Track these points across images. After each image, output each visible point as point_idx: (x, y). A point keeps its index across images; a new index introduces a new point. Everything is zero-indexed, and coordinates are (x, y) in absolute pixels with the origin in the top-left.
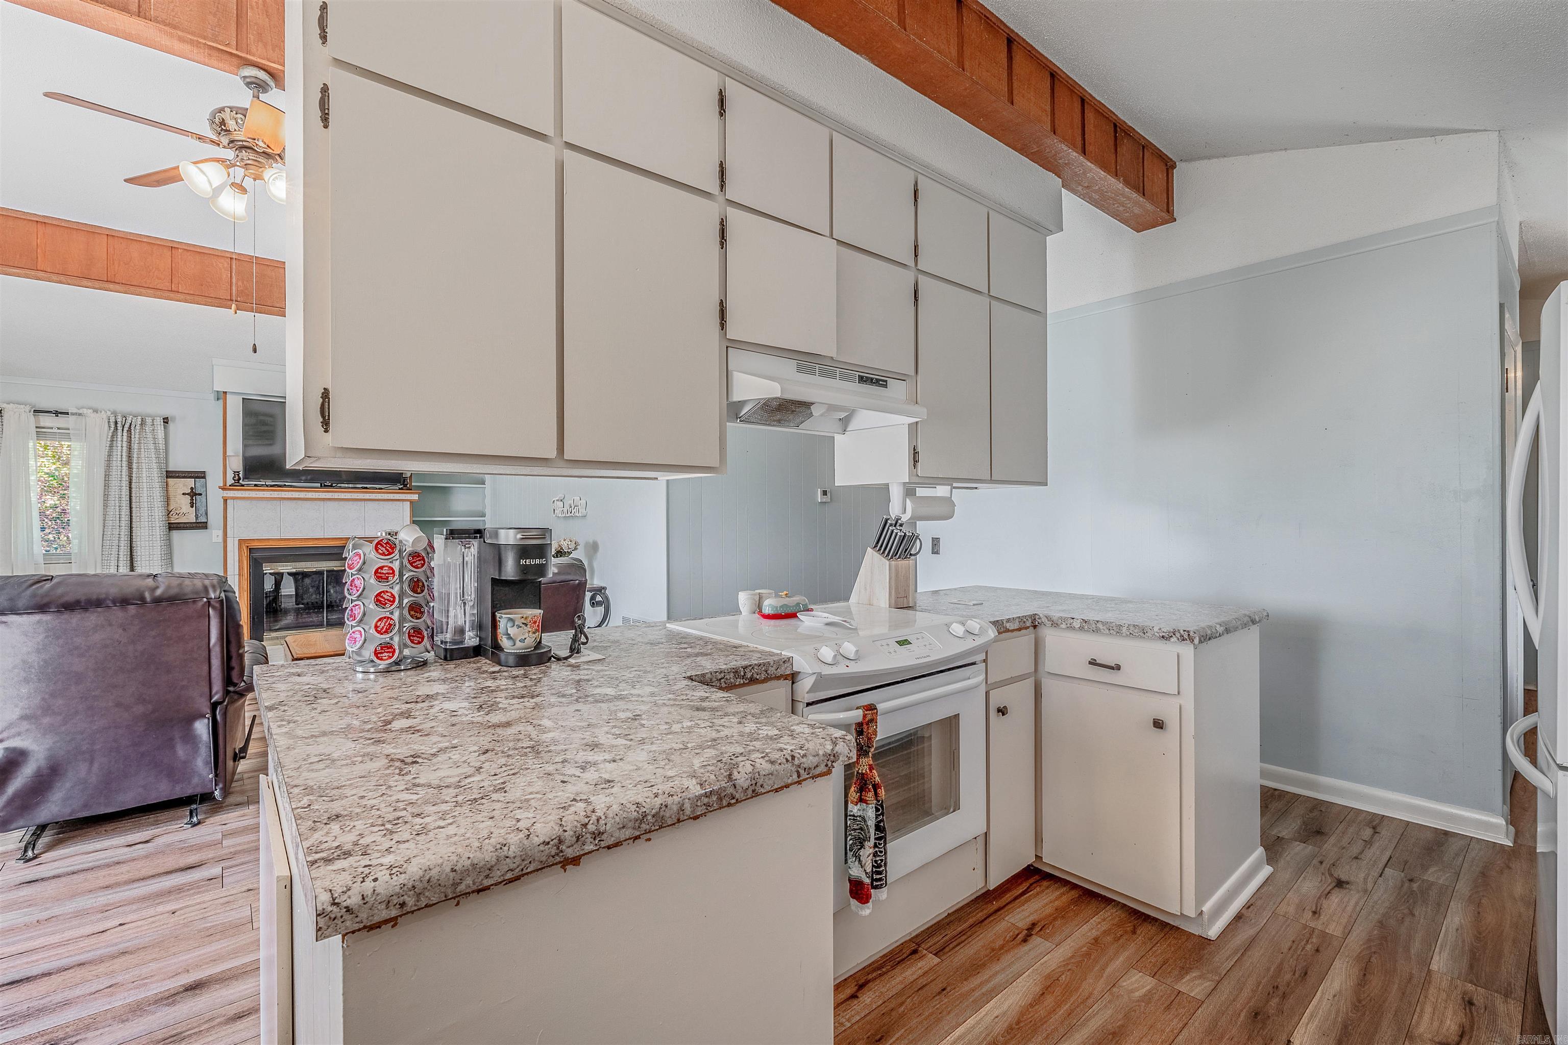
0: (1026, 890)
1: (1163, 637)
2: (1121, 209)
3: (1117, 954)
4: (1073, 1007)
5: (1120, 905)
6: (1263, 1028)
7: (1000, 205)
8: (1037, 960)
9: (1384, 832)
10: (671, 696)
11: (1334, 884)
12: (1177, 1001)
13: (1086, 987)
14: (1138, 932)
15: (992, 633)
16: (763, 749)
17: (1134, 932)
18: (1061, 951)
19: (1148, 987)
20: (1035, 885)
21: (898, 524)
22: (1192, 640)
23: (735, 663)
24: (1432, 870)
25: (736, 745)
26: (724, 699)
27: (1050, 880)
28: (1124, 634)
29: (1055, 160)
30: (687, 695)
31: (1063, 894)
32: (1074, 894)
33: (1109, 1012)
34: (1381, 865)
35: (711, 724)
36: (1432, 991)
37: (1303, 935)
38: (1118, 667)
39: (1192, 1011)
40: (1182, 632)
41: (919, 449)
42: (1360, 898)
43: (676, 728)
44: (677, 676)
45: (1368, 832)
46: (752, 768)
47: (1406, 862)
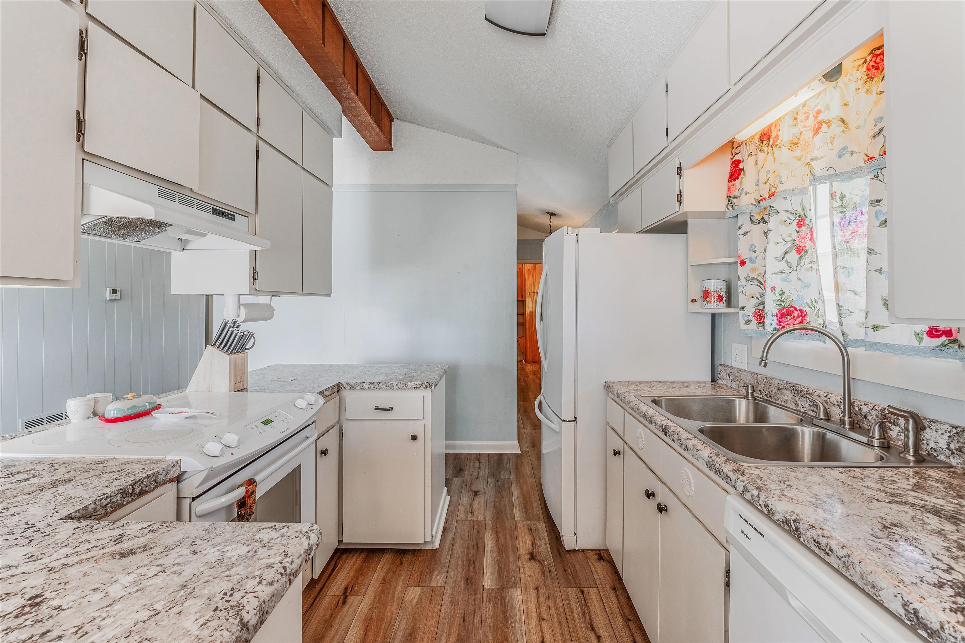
0: (334, 567)
1: (416, 388)
2: (369, 135)
3: (397, 583)
4: (385, 631)
5: (390, 550)
6: (472, 586)
7: (309, 108)
8: (356, 612)
9: (482, 461)
10: (64, 551)
11: (474, 495)
12: (433, 593)
13: (388, 613)
14: (403, 562)
15: (321, 401)
16: (250, 573)
17: (401, 564)
18: (367, 598)
19: (418, 594)
20: (338, 560)
21: (236, 326)
22: (431, 387)
23: (116, 483)
24: (502, 473)
25: (217, 581)
26: (147, 530)
27: (347, 553)
28: (395, 389)
29: (341, 93)
30: (88, 541)
31: (357, 559)
32: (363, 555)
33: (405, 622)
34: (486, 478)
35: (160, 568)
36: (519, 530)
37: (471, 526)
38: (392, 409)
39: (442, 595)
40: (426, 383)
41: (257, 270)
42: (485, 497)
43: (115, 591)
44: (50, 520)
45: (477, 463)
46: (257, 599)
47: (493, 473)
